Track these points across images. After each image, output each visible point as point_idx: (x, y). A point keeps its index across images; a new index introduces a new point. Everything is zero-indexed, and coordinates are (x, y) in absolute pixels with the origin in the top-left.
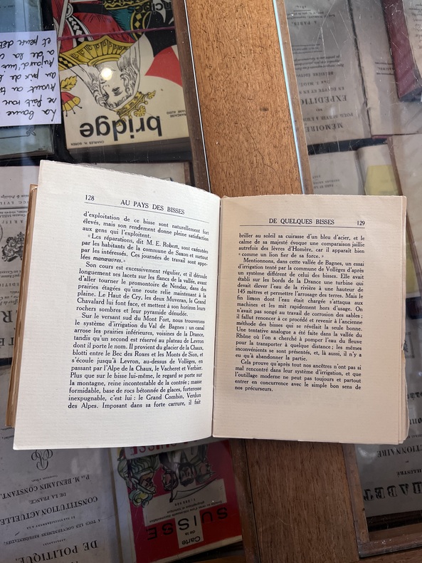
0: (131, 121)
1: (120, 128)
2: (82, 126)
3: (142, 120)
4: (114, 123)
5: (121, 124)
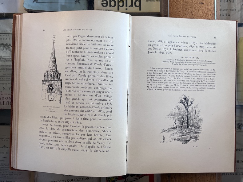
0: (127, 1)
1: (121, 4)
2: (103, 1)
3: (132, 1)
4: (118, 1)
5: (122, 2)
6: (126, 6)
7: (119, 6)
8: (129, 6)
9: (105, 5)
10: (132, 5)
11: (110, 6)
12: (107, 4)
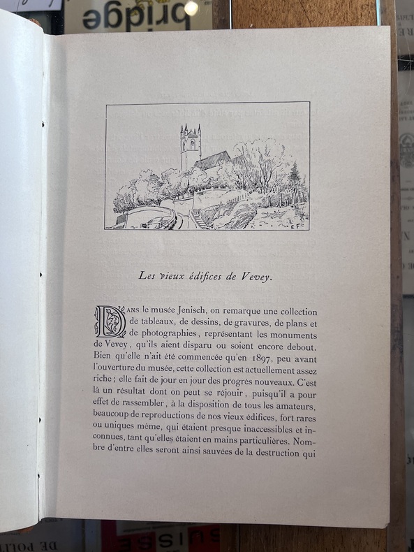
0: (150, 9)
1: (135, 19)
2: (87, 14)
3: (165, 8)
4: (129, 11)
5: (137, 12)
6: (150, 22)
7: (129, 22)
8: (158, 22)
9: (92, 24)
10: (165, 19)
11: (107, 24)
12: (98, 20)
